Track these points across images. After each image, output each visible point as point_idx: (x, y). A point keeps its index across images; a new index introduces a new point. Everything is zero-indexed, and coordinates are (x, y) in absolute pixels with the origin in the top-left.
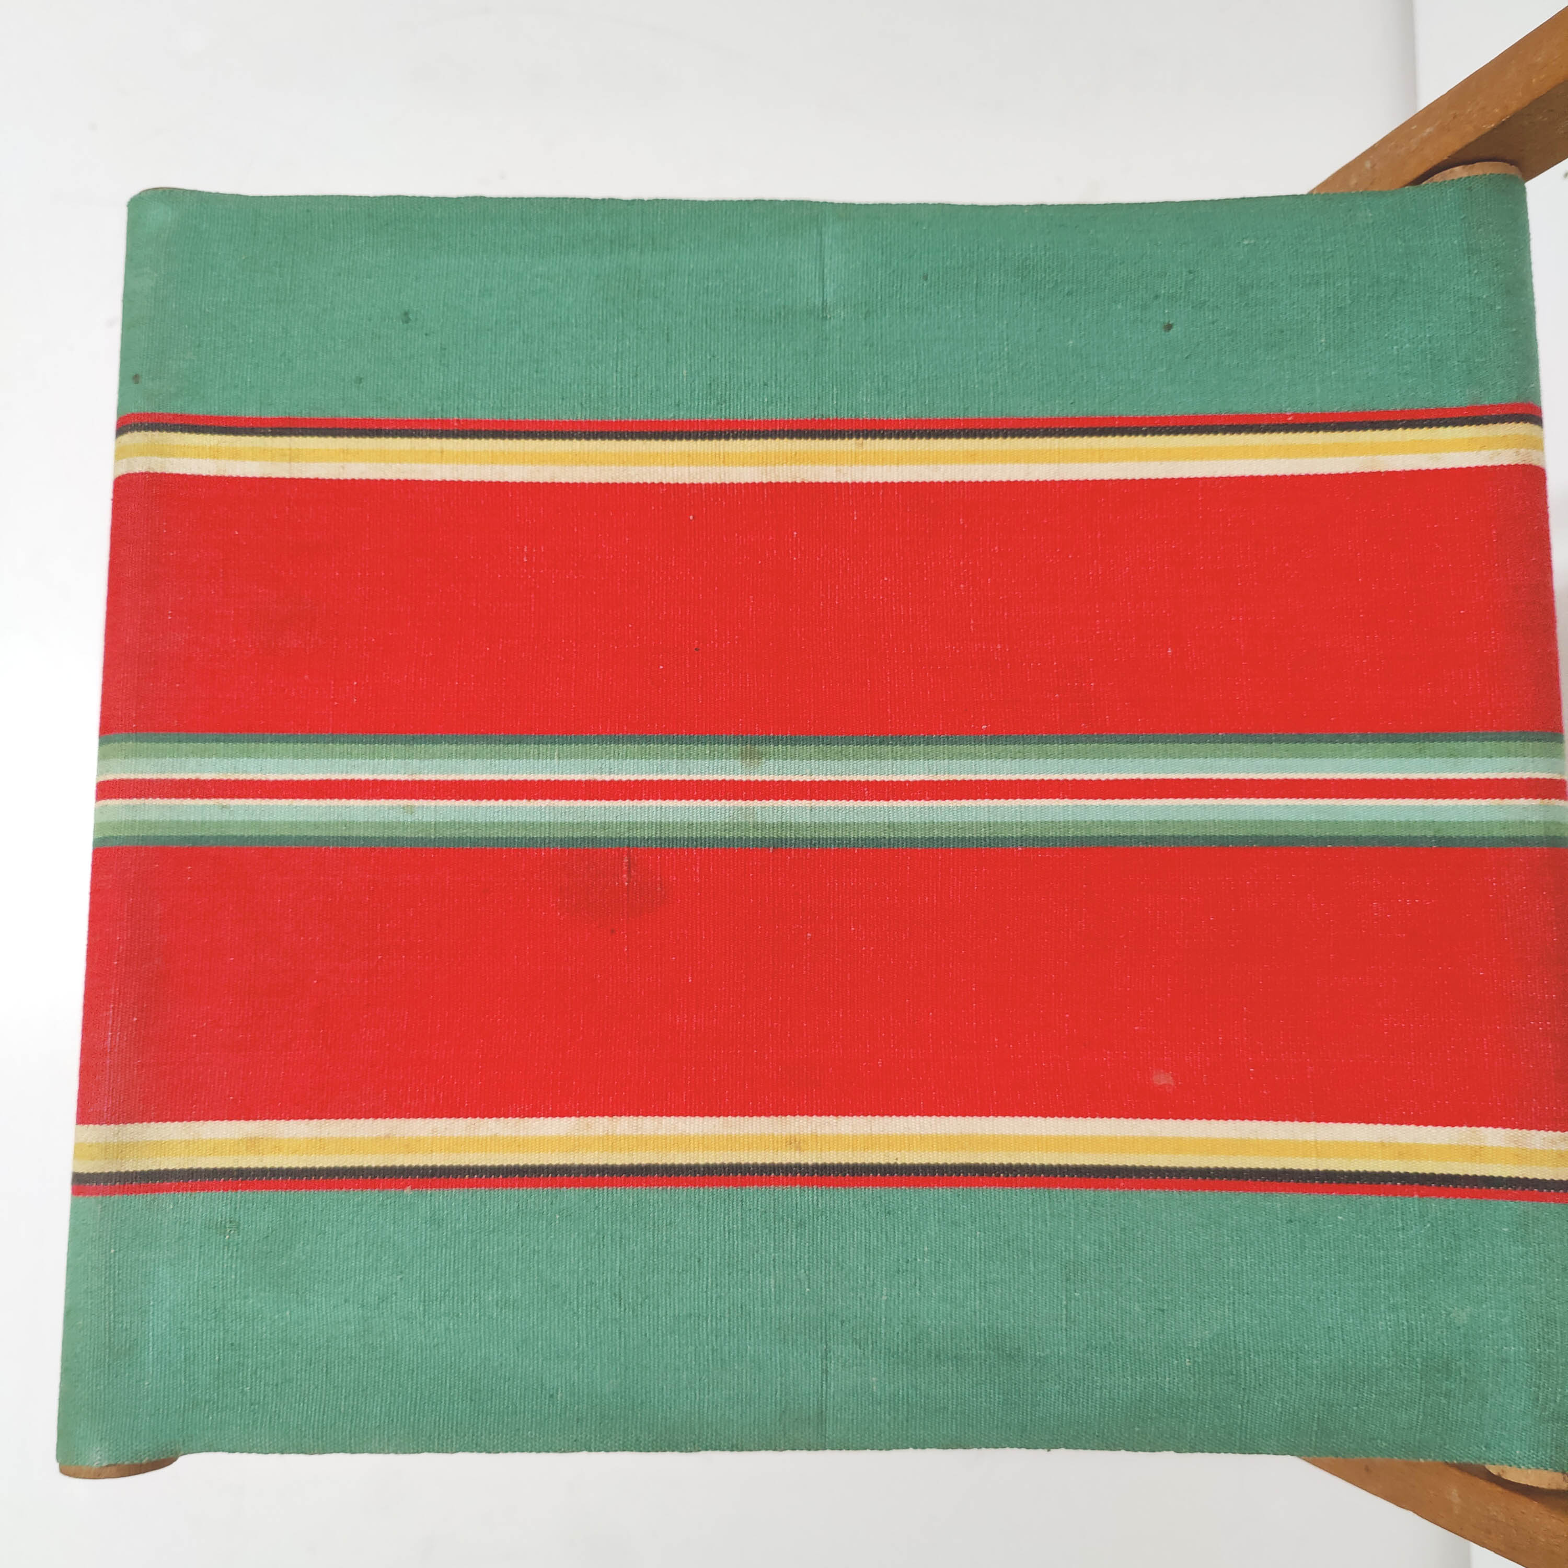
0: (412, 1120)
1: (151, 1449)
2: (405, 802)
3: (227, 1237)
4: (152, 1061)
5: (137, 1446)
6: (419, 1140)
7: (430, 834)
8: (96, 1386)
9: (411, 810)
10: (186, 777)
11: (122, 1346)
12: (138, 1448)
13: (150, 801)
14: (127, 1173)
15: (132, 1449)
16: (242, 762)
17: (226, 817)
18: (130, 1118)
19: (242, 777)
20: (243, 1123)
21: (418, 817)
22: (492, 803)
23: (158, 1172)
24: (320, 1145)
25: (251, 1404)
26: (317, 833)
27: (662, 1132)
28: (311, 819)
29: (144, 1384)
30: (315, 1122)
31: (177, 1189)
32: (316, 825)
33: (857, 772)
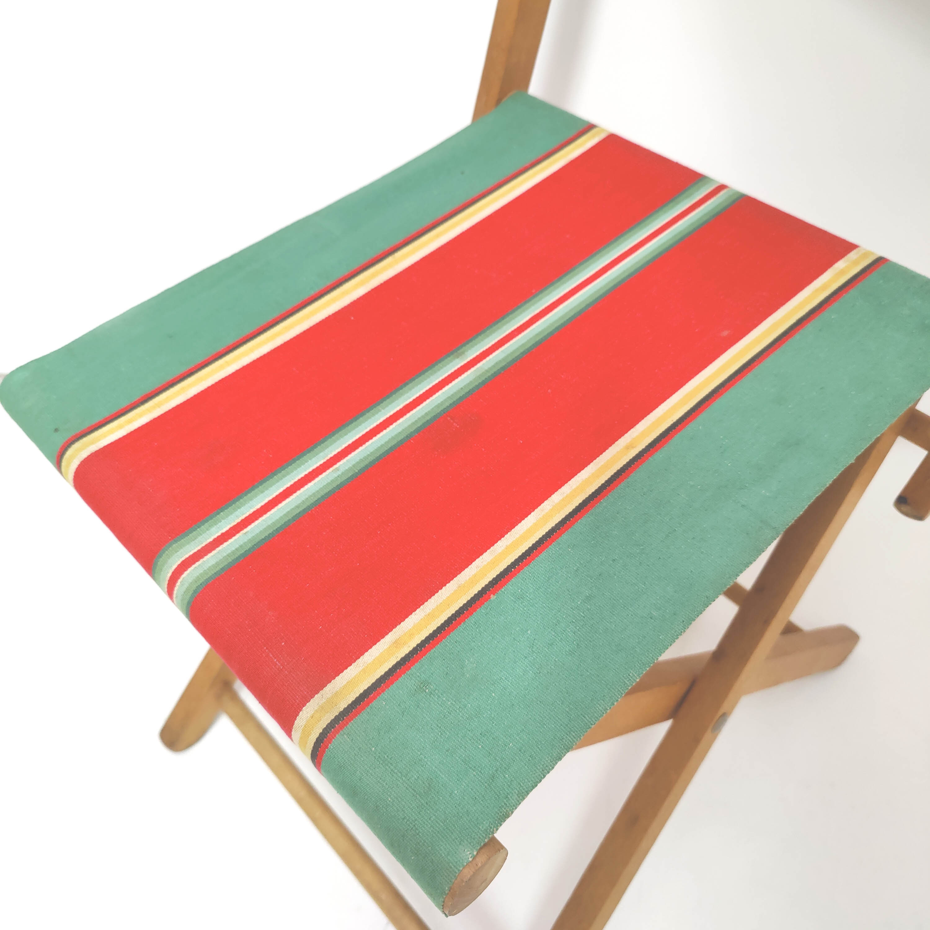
0: (463, 573)
1: (492, 822)
2: (331, 469)
3: (427, 691)
4: (309, 654)
5: (483, 827)
6: (475, 576)
7: (354, 471)
8: (430, 819)
9: (337, 469)
10: (215, 536)
11: (424, 788)
12: (484, 828)
13: (206, 558)
14: (345, 709)
15: (481, 830)
16: (238, 512)
17: (250, 536)
18: (323, 686)
19: (243, 517)
20: (382, 641)
21: (342, 470)
22: (371, 441)
23: (361, 695)
24: (430, 616)
25: (520, 751)
26: (301, 509)
27: (574, 487)
28: (293, 506)
29: (456, 794)
30: (418, 610)
31: (379, 694)
32: (297, 507)
33: (505, 331)
